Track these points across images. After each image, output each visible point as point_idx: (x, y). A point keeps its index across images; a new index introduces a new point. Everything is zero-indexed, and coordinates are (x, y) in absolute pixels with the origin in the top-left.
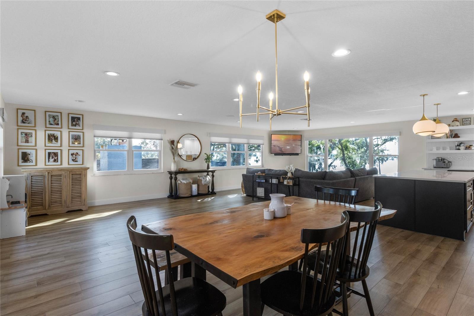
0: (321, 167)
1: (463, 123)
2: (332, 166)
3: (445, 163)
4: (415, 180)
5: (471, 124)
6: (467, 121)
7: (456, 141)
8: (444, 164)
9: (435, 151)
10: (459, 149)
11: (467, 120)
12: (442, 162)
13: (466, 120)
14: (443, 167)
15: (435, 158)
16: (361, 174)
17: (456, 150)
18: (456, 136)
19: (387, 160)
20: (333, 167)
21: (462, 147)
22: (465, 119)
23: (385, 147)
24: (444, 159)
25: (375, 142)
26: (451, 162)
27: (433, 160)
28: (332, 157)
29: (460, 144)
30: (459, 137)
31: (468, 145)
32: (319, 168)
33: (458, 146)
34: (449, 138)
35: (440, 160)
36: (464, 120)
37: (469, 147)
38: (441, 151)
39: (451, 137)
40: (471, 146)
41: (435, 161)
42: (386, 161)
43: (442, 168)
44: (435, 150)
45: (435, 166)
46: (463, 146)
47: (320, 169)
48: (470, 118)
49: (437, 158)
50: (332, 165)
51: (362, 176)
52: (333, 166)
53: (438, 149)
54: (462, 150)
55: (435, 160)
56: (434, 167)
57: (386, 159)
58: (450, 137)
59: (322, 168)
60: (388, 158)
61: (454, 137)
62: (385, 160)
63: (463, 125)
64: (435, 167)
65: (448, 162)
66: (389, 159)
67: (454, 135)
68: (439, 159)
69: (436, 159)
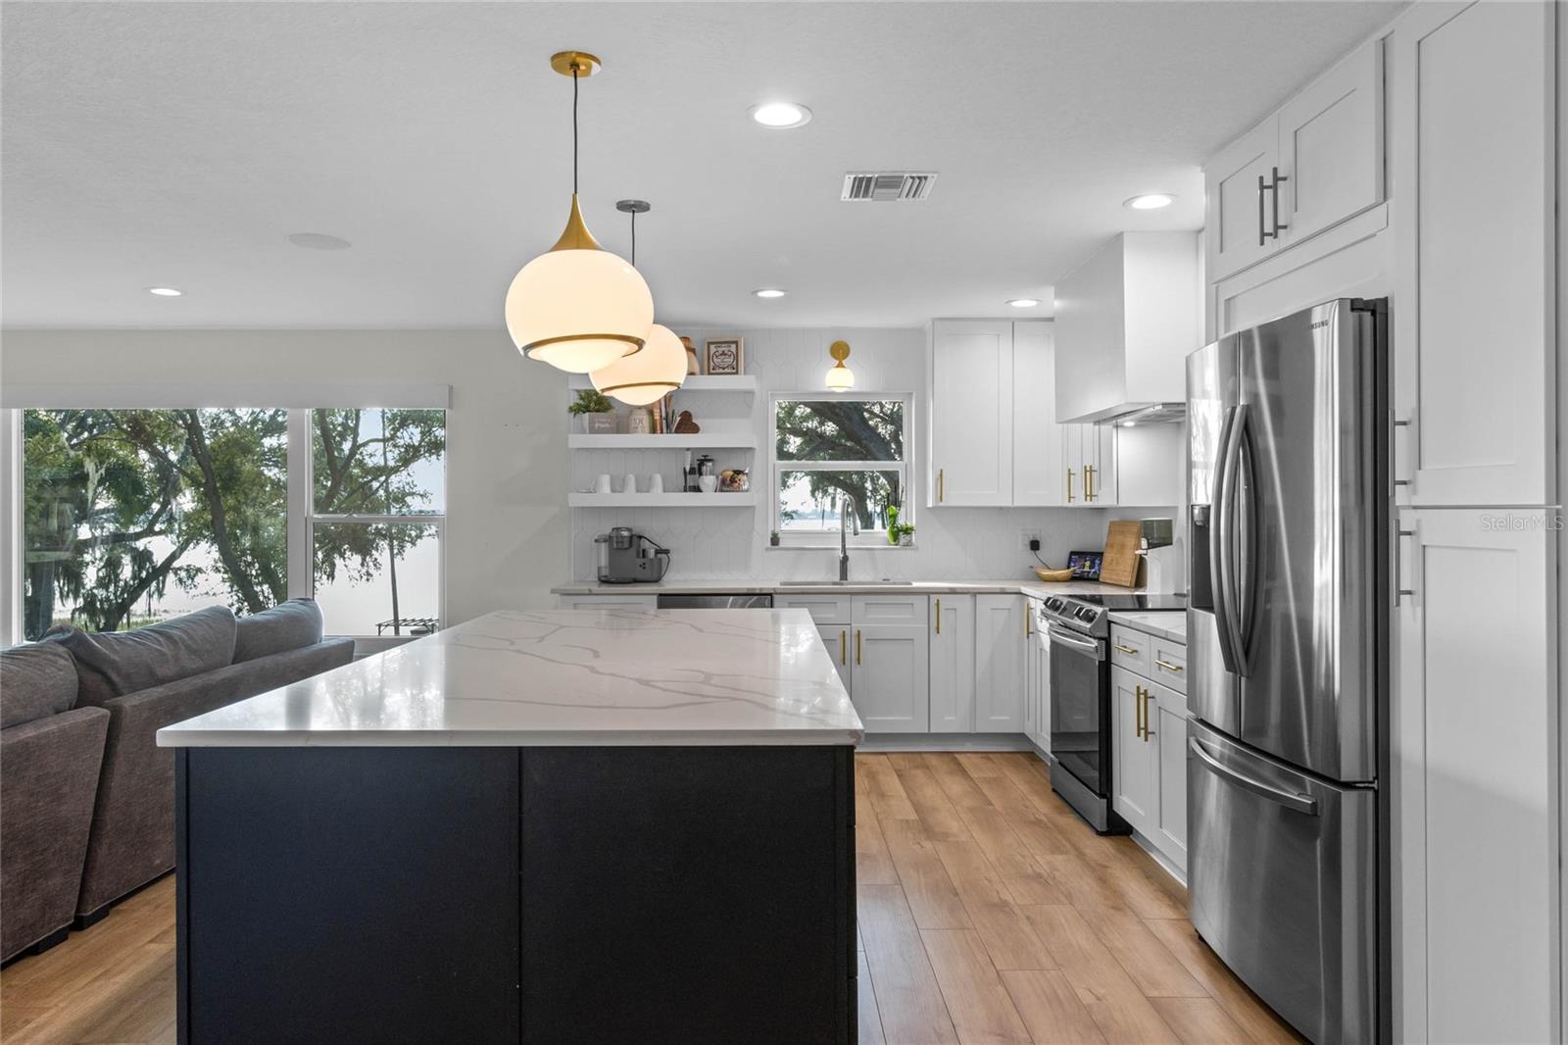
0: (117, 576)
1: (712, 364)
2: (176, 571)
3: (644, 557)
4: (520, 749)
5: (737, 373)
6: (723, 354)
7: (688, 449)
8: (643, 560)
9: (605, 495)
10: (697, 489)
11: (726, 349)
12: (632, 552)
13: (720, 350)
14: (639, 577)
15: (607, 531)
16: (177, 659)
17: (685, 491)
18: (687, 425)
19: (419, 537)
20: (183, 574)
21: (708, 481)
22: (718, 343)
23: (409, 479)
24: (640, 537)
25: (371, 455)
26: (667, 552)
27: (596, 541)
28: (176, 526)
29: (702, 463)
30: (695, 429)
31: (727, 467)
32: (102, 583)
33: (692, 471)
34: (662, 432)
35: (626, 545)
36: (713, 348)
37: (733, 480)
38: (631, 498)
39: (667, 428)
40: (738, 472)
41: (604, 547)
42: (414, 544)
43: (636, 581)
44: (606, 488)
45: (605, 572)
46: (711, 473)
47: (112, 589)
48: (736, 343)
49: (614, 535)
50: (176, 564)
51: (182, 675)
52: (180, 569)
53: (618, 486)
54: (710, 496)
55: (605, 541)
56: (599, 579)
57: (413, 533)
58: (665, 431)
59: (122, 583)
60: (422, 532)
61: (678, 431)
62: (410, 536)
63: (710, 374)
64: (605, 581)
65: (657, 552)
66: (426, 533)
67: (679, 419)
68: (623, 537)
69: (609, 539)
